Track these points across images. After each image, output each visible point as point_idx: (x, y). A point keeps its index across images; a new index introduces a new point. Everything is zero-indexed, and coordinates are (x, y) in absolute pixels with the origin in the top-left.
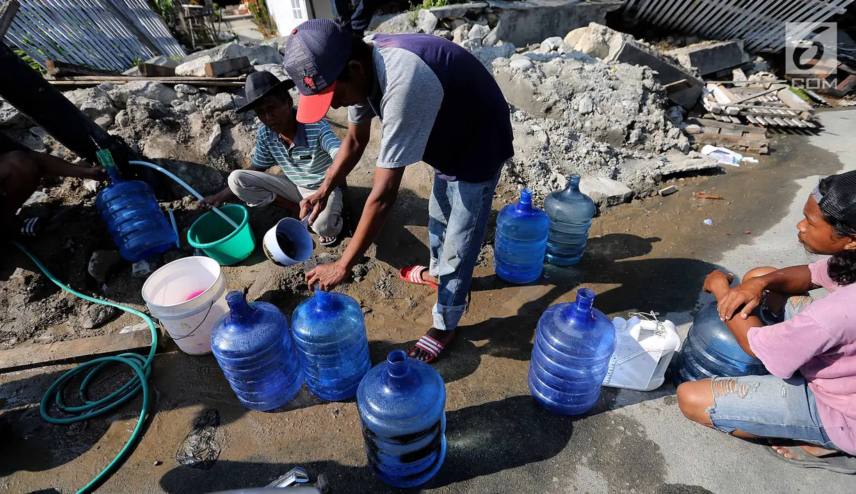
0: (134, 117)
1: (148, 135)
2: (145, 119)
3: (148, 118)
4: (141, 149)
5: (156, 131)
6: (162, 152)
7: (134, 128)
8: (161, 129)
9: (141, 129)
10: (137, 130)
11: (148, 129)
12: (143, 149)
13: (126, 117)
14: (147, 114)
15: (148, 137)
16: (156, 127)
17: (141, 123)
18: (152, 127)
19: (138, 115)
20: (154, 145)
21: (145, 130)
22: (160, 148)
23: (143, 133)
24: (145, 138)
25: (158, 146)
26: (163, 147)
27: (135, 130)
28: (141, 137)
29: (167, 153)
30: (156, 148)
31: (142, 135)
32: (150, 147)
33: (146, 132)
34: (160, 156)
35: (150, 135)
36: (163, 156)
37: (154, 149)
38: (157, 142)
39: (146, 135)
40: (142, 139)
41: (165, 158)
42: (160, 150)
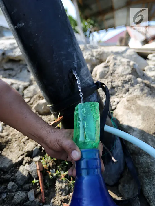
0: (115, 71)
1: (125, 93)
2: (126, 75)
3: (130, 74)
4: (113, 108)
5: (136, 91)
6: (143, 120)
7: (112, 82)
8: (142, 90)
9: (120, 84)
10: (114, 84)
11: (127, 86)
12: (115, 109)
13: (106, 69)
14: (129, 71)
15: (124, 96)
16: (137, 86)
17: (122, 79)
18: (132, 85)
19: (120, 70)
20: (133, 108)
21: (123, 86)
22: (140, 113)
23: (120, 89)
24: (120, 95)
25: (138, 110)
26: (145, 113)
27: (113, 84)
28: (116, 93)
29: (151, 125)
30: (133, 113)
31: (117, 91)
32: (125, 109)
33: (124, 89)
34: (139, 126)
35: (128, 93)
36: (145, 127)
37: (130, 113)
38: (136, 105)
39: (123, 92)
40: (116, 96)
41: (147, 132)
42: (140, 117)
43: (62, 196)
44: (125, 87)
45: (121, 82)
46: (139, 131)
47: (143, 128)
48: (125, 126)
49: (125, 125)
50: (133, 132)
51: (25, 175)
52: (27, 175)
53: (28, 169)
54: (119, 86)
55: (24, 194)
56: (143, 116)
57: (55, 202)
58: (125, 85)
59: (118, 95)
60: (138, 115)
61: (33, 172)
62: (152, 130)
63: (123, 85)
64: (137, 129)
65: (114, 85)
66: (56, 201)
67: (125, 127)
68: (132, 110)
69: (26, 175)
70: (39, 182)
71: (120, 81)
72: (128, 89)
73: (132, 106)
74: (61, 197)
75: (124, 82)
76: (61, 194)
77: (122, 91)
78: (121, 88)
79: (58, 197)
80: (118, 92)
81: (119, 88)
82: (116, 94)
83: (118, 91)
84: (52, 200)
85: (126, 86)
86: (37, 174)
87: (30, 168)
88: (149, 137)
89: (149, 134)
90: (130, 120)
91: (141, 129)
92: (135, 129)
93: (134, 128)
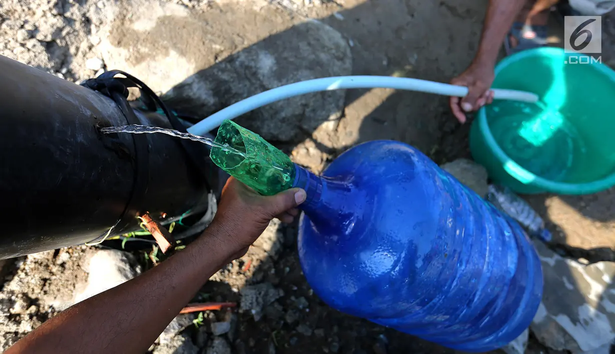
1: (89, 32)
5: (103, 9)
6: (182, 53)
7: (32, 35)
15: (93, 39)
20: (143, 50)
21: (69, 21)
22: (166, 48)
23: (68, 34)
24: (84, 46)
25: (156, 45)
26: (171, 38)
27: (40, 36)
28: (68, 49)
29: (200, 50)
30: (157, 58)
31: (67, 44)
32: (134, 65)
33: (77, 25)
34: (188, 70)
35: (93, 27)
36: (196, 62)
37: (153, 64)
38: (142, 38)
39: (82, 34)
40: (76, 55)
41: (207, 66)
42: (173, 53)
43: (232, 270)
44: (74, 17)
45: (55, 16)
46: (196, 77)
47: (196, 67)
48: (169, 94)
49: (168, 92)
50: (191, 89)
51: (182, 341)
52: (183, 337)
53: (173, 335)
54: (60, 30)
55: (217, 342)
56: (175, 46)
57: (238, 286)
58: (68, 14)
59: (77, 49)
60: (167, 54)
61: (182, 323)
62: (209, 58)
63: (65, 18)
64: (190, 78)
65: (46, 37)
66: (238, 283)
67: (172, 96)
68: (149, 55)
69: (183, 339)
70: (204, 312)
71: (49, 14)
72: (84, 15)
73: (139, 47)
74: (232, 273)
75: (59, 8)
76: (229, 271)
77: (76, 33)
78: (67, 29)
79: (232, 278)
80: (72, 43)
81: (64, 33)
82: (72, 50)
83: (69, 43)
84: (235, 290)
85: (72, 14)
86: (186, 316)
87: (172, 330)
88: (215, 71)
89: (211, 68)
90: (166, 77)
91: (196, 71)
92: (189, 82)
93: (186, 80)
